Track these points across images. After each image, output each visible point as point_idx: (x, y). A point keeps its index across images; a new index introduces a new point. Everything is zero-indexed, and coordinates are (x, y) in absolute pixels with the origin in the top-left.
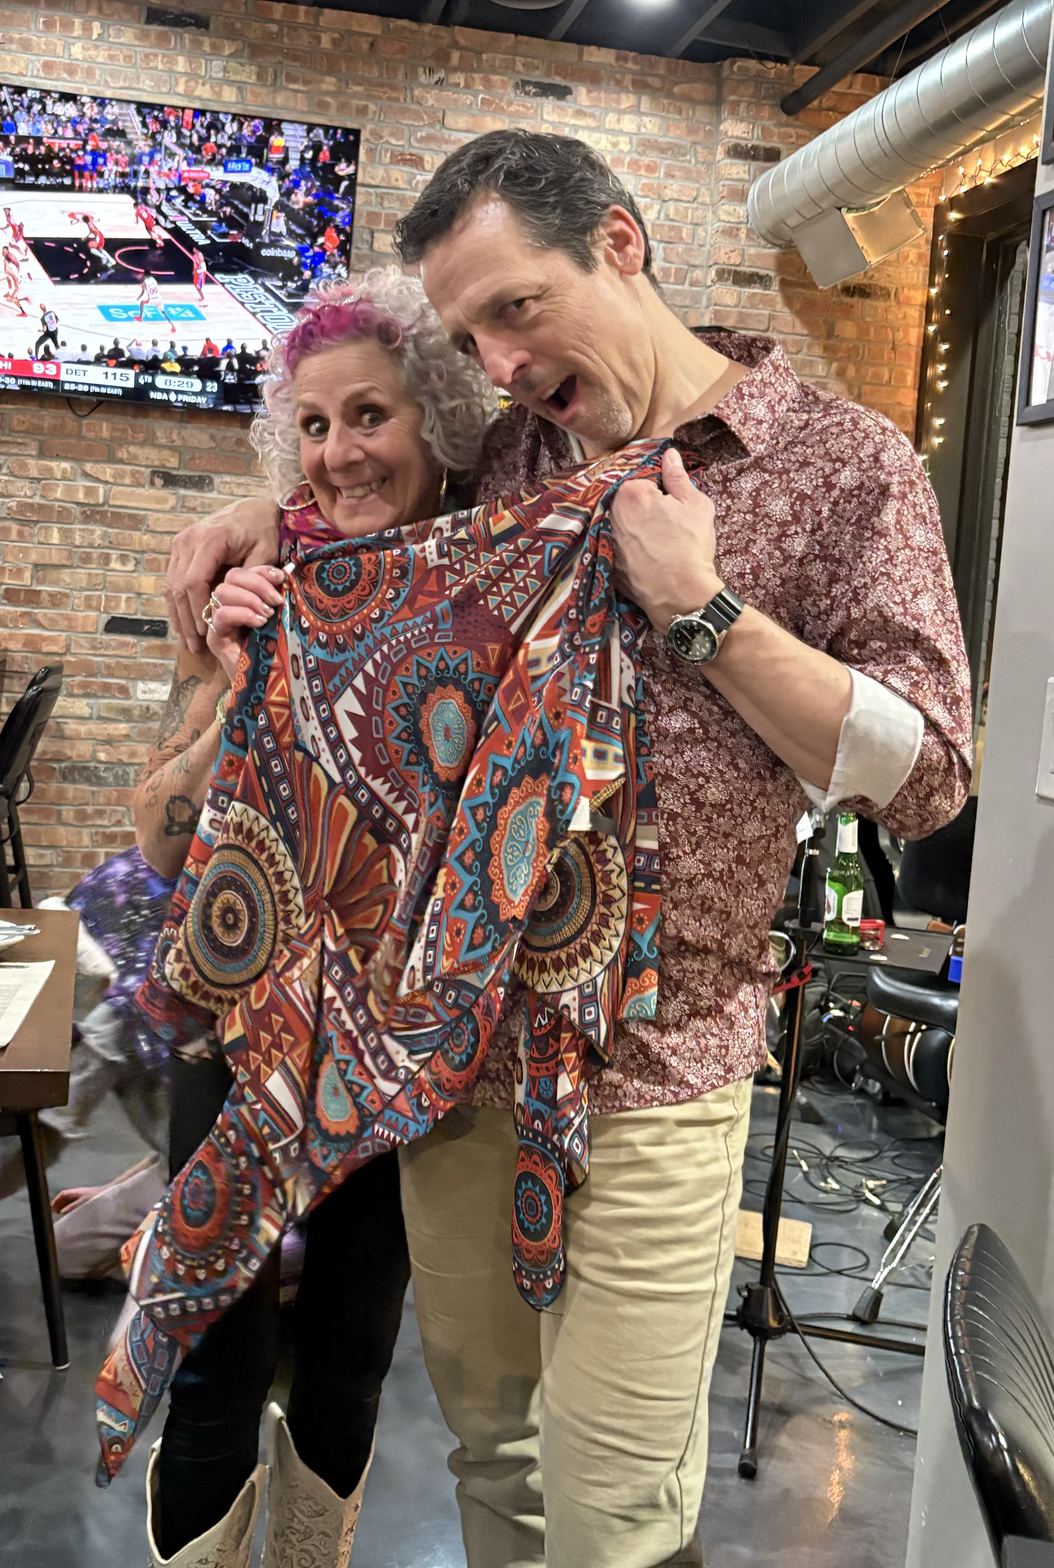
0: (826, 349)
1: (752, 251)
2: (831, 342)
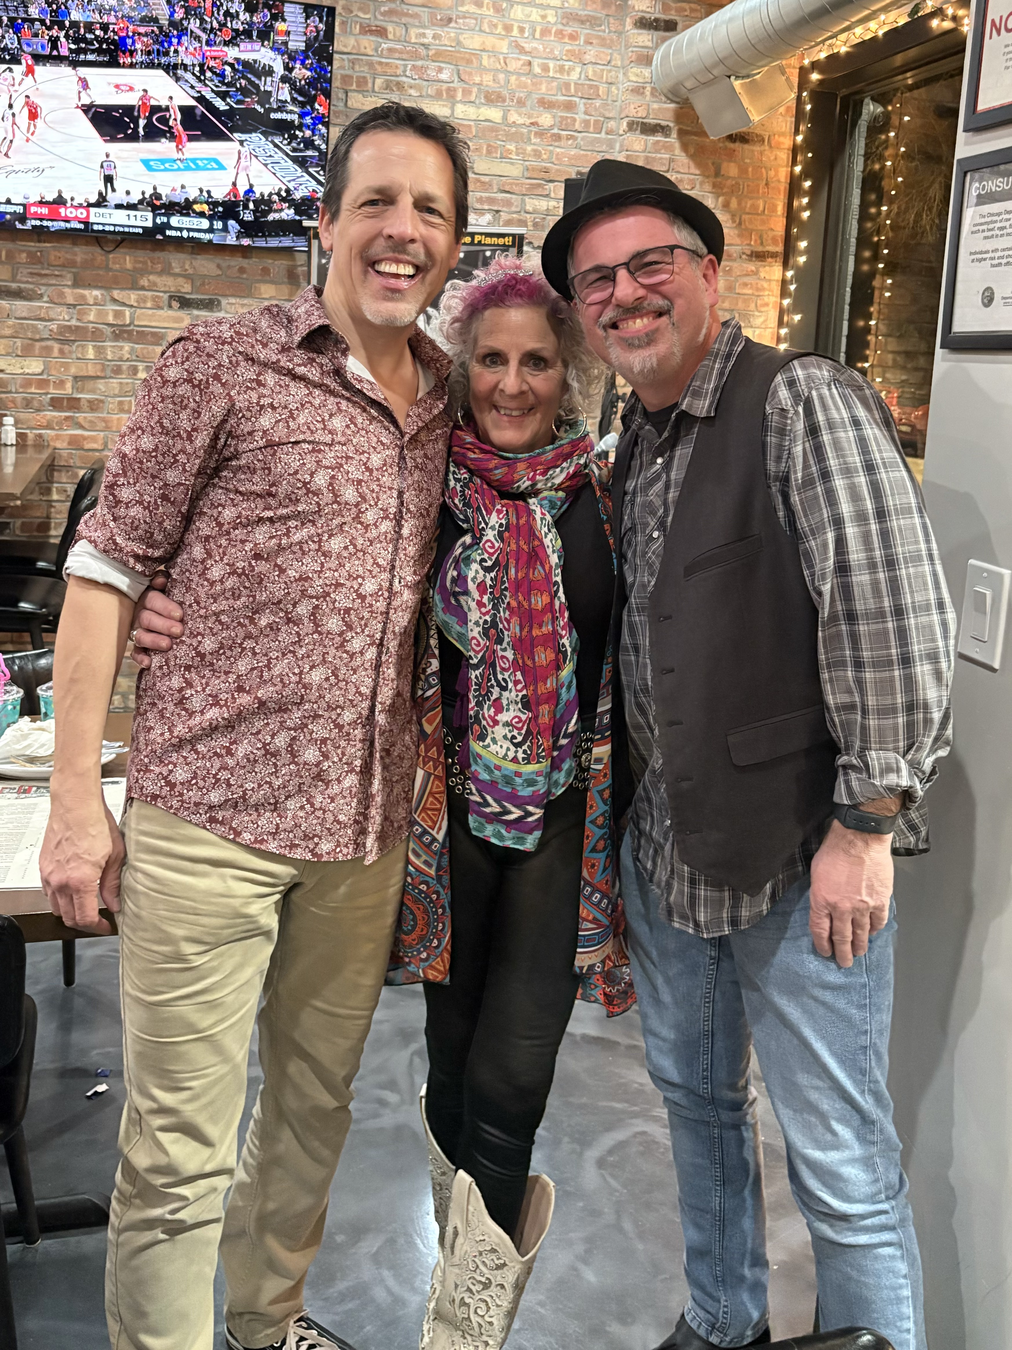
0: (714, 186)
1: (655, 106)
2: (719, 180)
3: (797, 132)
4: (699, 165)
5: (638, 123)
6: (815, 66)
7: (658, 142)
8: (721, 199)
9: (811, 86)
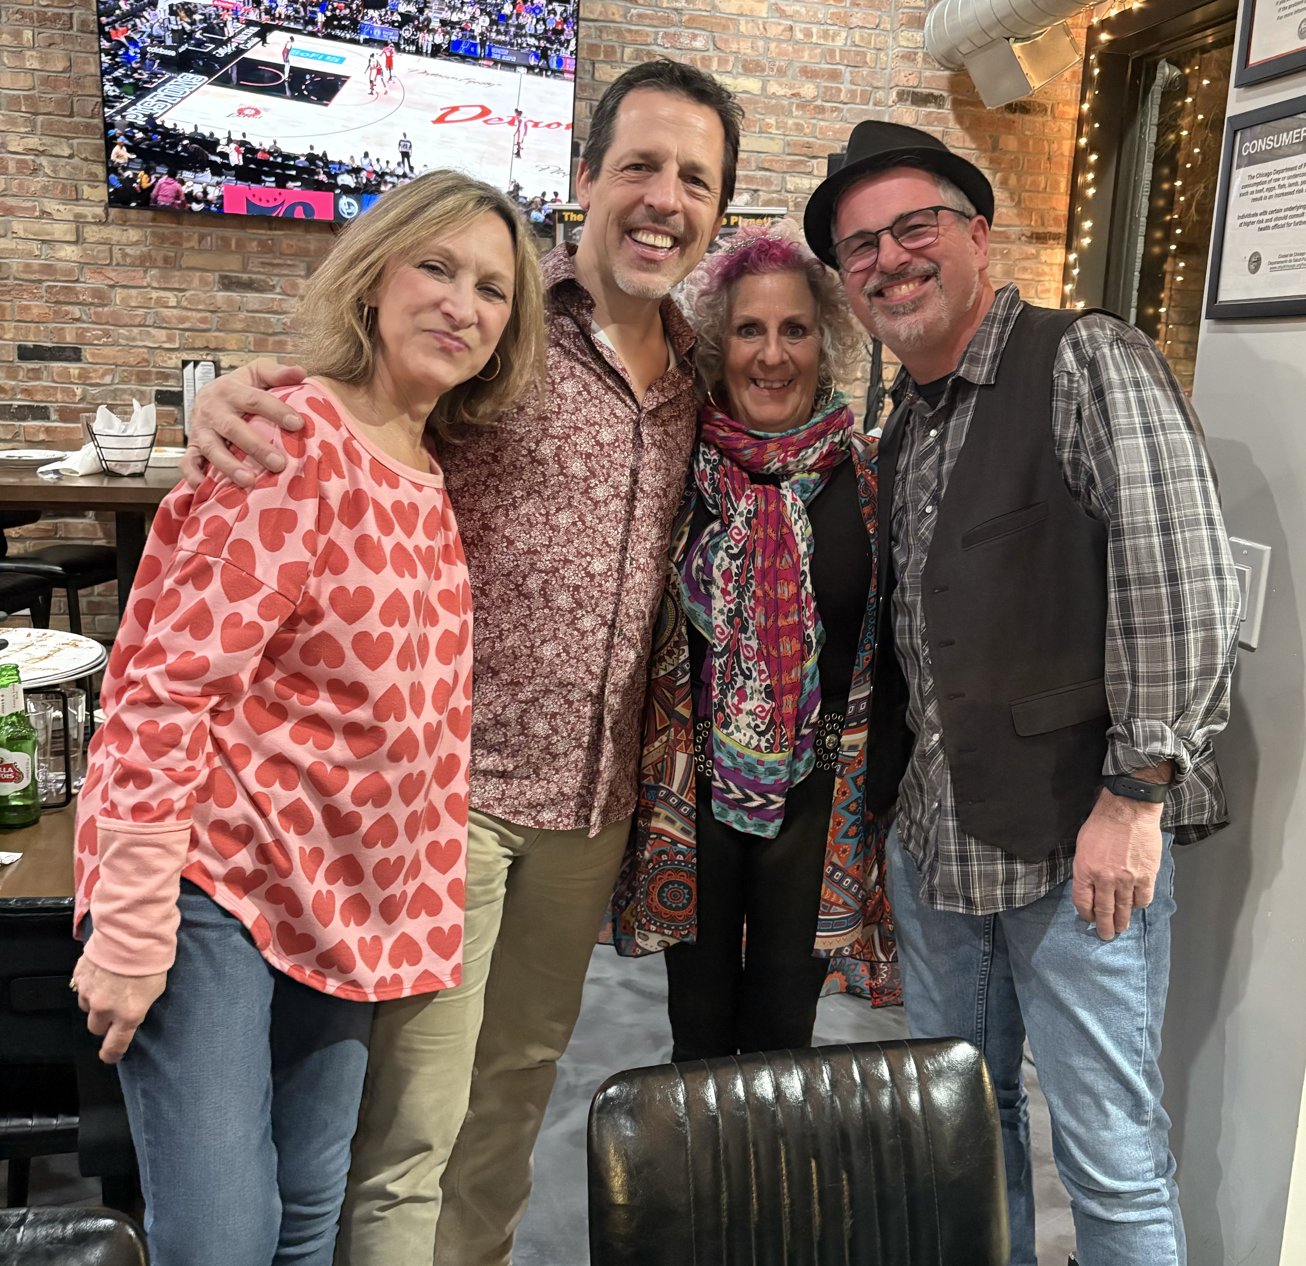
0: (991, 161)
1: (928, 73)
2: (996, 154)
3: (1083, 100)
4: (974, 138)
5: (908, 93)
6: (1105, 24)
7: (930, 113)
8: (999, 175)
9: (1099, 48)
